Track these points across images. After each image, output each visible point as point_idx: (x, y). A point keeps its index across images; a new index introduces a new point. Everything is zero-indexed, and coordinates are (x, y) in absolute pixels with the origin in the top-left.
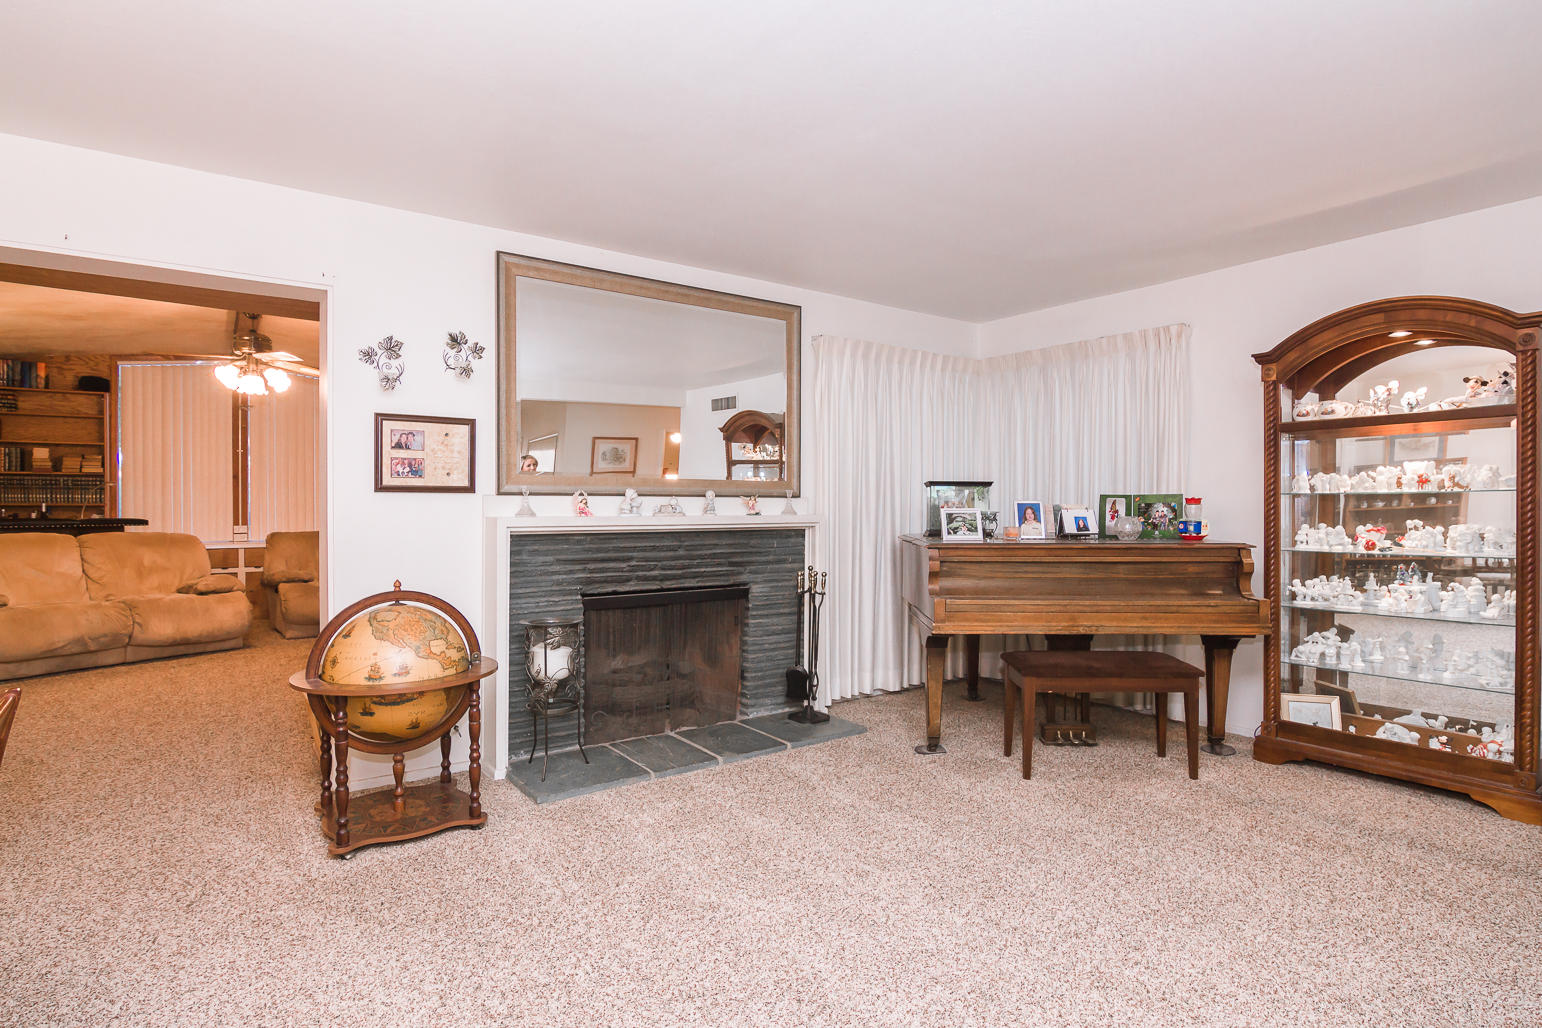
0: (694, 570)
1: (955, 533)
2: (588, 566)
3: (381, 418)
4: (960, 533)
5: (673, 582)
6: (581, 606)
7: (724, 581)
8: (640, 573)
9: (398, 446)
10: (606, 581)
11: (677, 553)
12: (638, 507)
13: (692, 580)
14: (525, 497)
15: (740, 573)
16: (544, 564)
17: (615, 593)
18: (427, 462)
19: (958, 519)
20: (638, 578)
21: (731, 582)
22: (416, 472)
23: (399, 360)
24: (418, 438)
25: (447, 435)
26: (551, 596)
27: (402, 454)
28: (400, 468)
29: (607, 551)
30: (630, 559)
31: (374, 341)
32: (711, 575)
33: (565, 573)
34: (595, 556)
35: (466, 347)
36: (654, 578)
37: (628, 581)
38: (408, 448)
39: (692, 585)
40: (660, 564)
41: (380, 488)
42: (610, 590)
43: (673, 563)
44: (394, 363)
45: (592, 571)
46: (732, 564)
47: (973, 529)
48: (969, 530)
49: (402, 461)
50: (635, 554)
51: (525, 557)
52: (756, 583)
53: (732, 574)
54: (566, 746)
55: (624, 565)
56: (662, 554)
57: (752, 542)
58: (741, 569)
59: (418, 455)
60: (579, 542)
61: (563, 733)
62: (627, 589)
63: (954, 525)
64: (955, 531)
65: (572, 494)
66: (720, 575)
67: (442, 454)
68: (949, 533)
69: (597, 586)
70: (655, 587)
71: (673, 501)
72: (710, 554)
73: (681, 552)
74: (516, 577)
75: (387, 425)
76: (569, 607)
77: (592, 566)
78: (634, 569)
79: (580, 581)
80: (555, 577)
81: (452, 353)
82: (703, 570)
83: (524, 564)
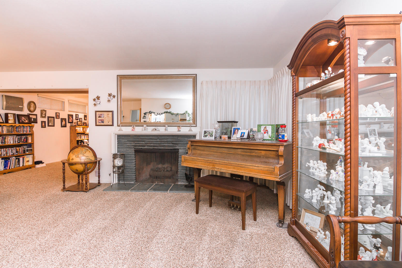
0: (162, 145)
1: (206, 137)
2: (135, 142)
3: (96, 112)
4: (207, 137)
5: (156, 147)
6: (134, 151)
7: (171, 148)
8: (148, 145)
9: (99, 117)
10: (139, 146)
11: (157, 140)
12: (147, 129)
13: (162, 147)
14: (121, 127)
15: (176, 146)
16: (125, 141)
17: (142, 149)
18: (104, 120)
19: (208, 133)
20: (148, 146)
21: (173, 148)
22: (103, 122)
23: (100, 100)
24: (103, 115)
25: (108, 114)
26: (127, 148)
27: (100, 118)
28: (100, 121)
29: (139, 139)
30: (145, 141)
31: (95, 97)
32: (167, 146)
33: (130, 144)
34: (136, 140)
35: (112, 96)
36: (151, 146)
37: (145, 146)
38: (101, 117)
39: (162, 148)
40: (152, 143)
41: (96, 125)
42: (140, 148)
43: (156, 143)
44: (99, 101)
45: (136, 143)
46: (173, 144)
47: (211, 136)
48: (210, 136)
49: (100, 120)
50: (146, 140)
51: (121, 140)
52: (181, 149)
53: (173, 146)
54: (131, 182)
55: (143, 142)
56: (153, 140)
57: (179, 138)
58: (177, 145)
59: (103, 119)
60: (132, 137)
61: (130, 179)
62: (144, 148)
63: (206, 134)
64: (206, 136)
65: (131, 126)
66: (171, 146)
67: (107, 118)
68: (204, 137)
69: (138, 147)
70: (151, 148)
71: (156, 128)
72: (166, 141)
73: (158, 140)
74: (119, 144)
75: (97, 113)
76: (131, 151)
77: (136, 142)
78: (146, 143)
79: (133, 146)
80: (127, 144)
81: (109, 97)
82: (164, 145)
83: (120, 141)
